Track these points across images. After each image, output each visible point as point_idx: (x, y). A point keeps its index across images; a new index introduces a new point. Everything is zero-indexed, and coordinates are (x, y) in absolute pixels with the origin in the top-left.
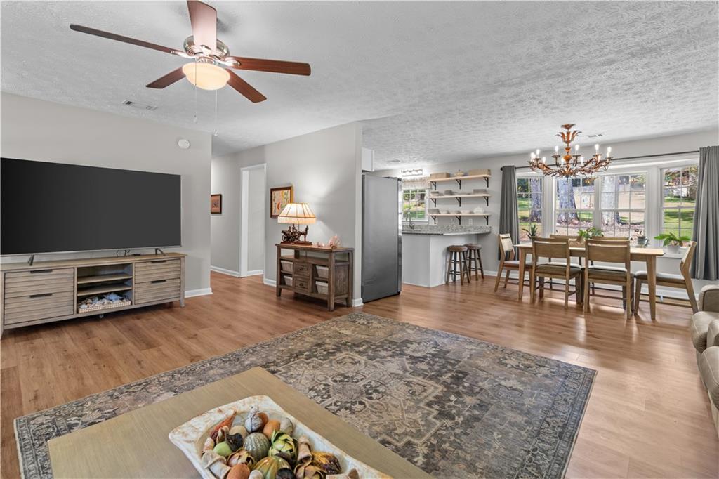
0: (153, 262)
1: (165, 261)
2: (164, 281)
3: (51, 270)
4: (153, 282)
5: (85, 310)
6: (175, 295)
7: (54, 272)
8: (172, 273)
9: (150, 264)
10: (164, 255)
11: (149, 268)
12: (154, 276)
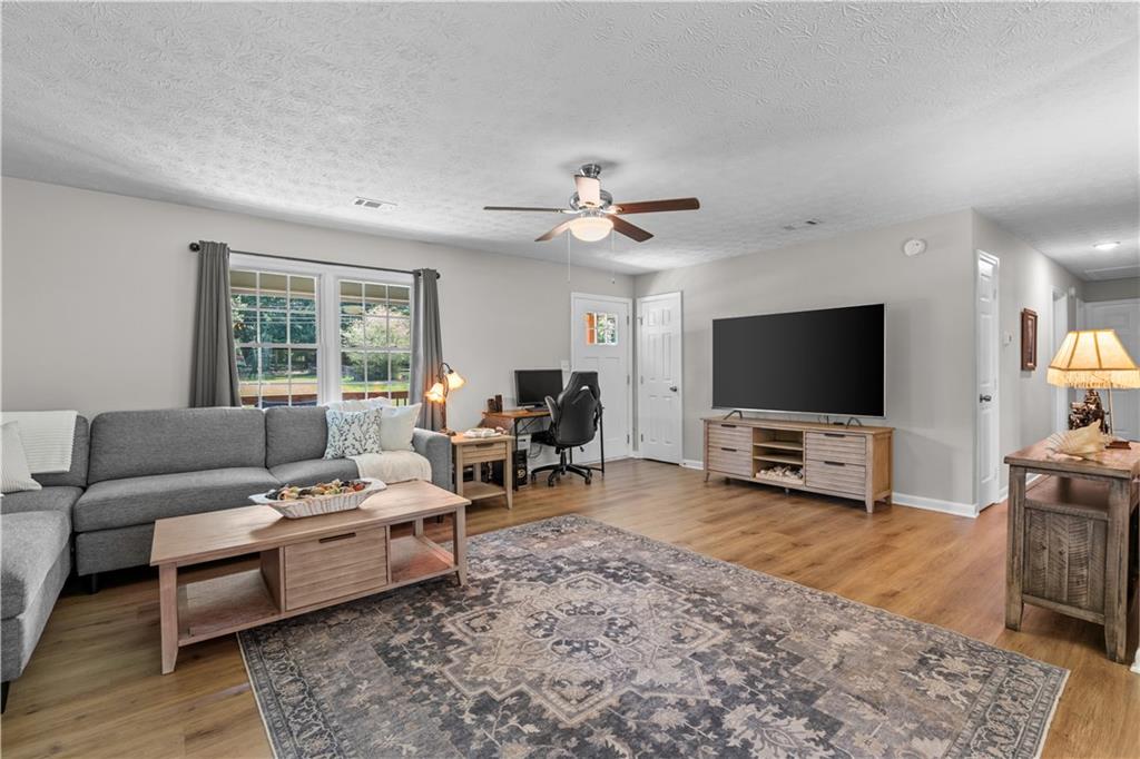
0: (827, 435)
1: (842, 436)
2: (842, 464)
3: (734, 426)
4: (827, 462)
5: (765, 477)
6: (858, 490)
7: (738, 428)
8: (854, 456)
9: (823, 437)
10: (861, 426)
11: (821, 442)
12: (829, 454)
